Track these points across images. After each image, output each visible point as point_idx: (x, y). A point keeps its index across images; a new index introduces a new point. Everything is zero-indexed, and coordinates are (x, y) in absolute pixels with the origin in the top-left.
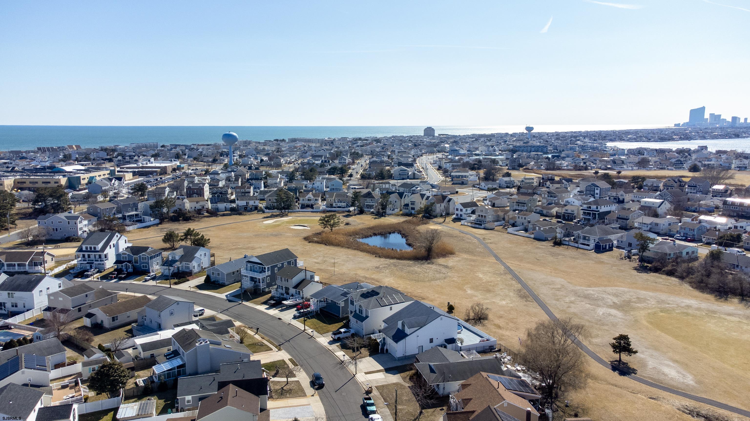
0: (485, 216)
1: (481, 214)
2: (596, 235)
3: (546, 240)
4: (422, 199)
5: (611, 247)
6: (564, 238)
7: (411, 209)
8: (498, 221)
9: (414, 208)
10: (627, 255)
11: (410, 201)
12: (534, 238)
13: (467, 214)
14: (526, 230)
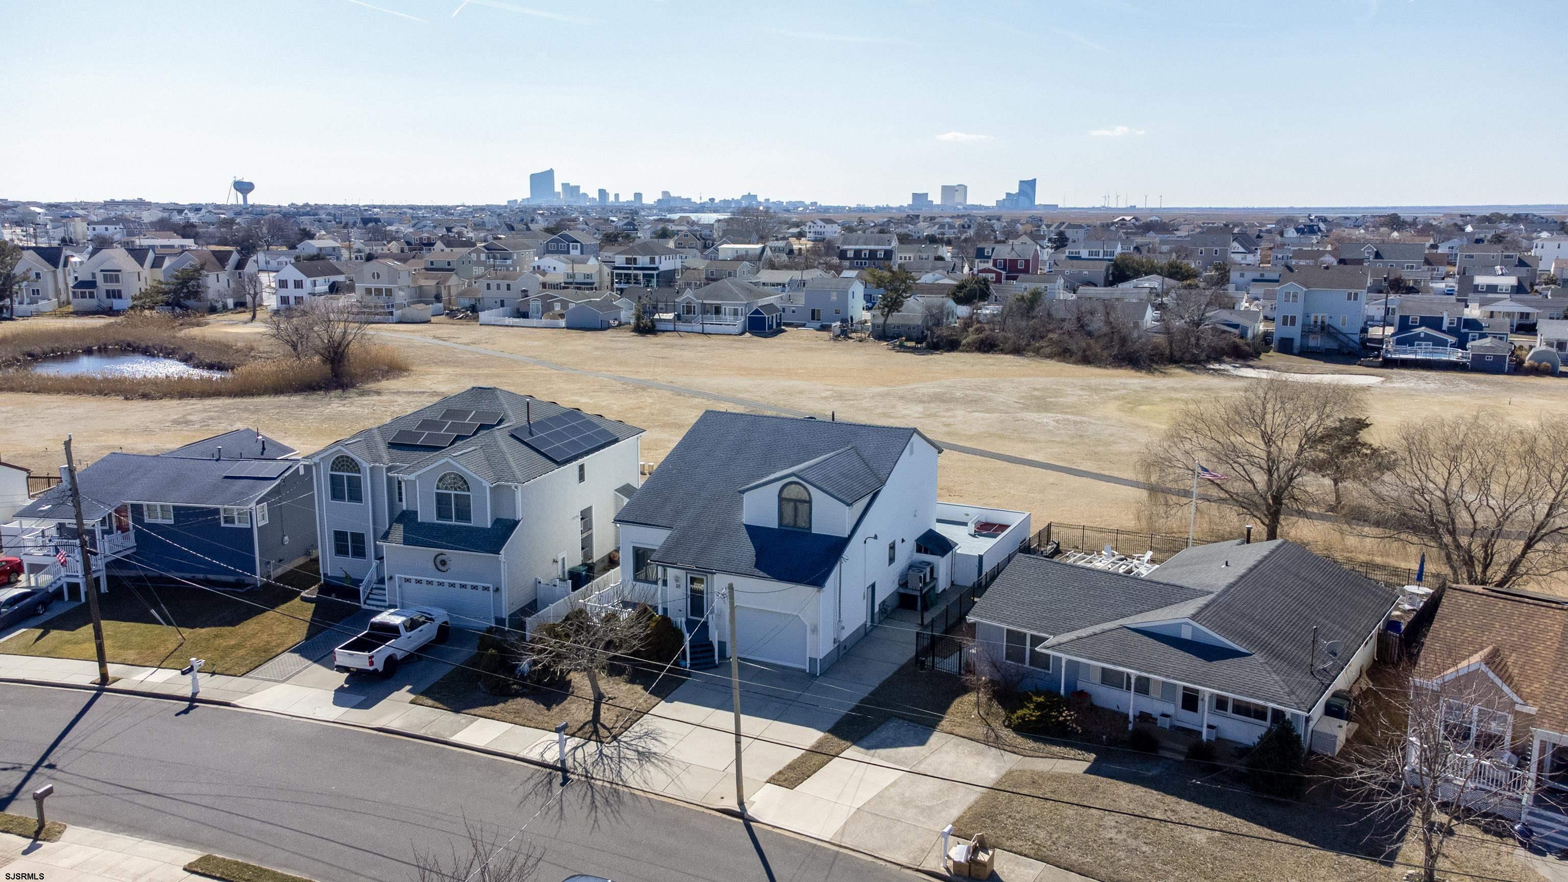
0: (389, 292)
1: (373, 285)
2: (736, 298)
3: (603, 327)
4: (142, 265)
5: (779, 325)
6: (656, 316)
7: (108, 297)
8: (427, 303)
9: (119, 291)
10: (838, 331)
11: (97, 271)
12: (568, 328)
13: (320, 295)
14: (525, 315)
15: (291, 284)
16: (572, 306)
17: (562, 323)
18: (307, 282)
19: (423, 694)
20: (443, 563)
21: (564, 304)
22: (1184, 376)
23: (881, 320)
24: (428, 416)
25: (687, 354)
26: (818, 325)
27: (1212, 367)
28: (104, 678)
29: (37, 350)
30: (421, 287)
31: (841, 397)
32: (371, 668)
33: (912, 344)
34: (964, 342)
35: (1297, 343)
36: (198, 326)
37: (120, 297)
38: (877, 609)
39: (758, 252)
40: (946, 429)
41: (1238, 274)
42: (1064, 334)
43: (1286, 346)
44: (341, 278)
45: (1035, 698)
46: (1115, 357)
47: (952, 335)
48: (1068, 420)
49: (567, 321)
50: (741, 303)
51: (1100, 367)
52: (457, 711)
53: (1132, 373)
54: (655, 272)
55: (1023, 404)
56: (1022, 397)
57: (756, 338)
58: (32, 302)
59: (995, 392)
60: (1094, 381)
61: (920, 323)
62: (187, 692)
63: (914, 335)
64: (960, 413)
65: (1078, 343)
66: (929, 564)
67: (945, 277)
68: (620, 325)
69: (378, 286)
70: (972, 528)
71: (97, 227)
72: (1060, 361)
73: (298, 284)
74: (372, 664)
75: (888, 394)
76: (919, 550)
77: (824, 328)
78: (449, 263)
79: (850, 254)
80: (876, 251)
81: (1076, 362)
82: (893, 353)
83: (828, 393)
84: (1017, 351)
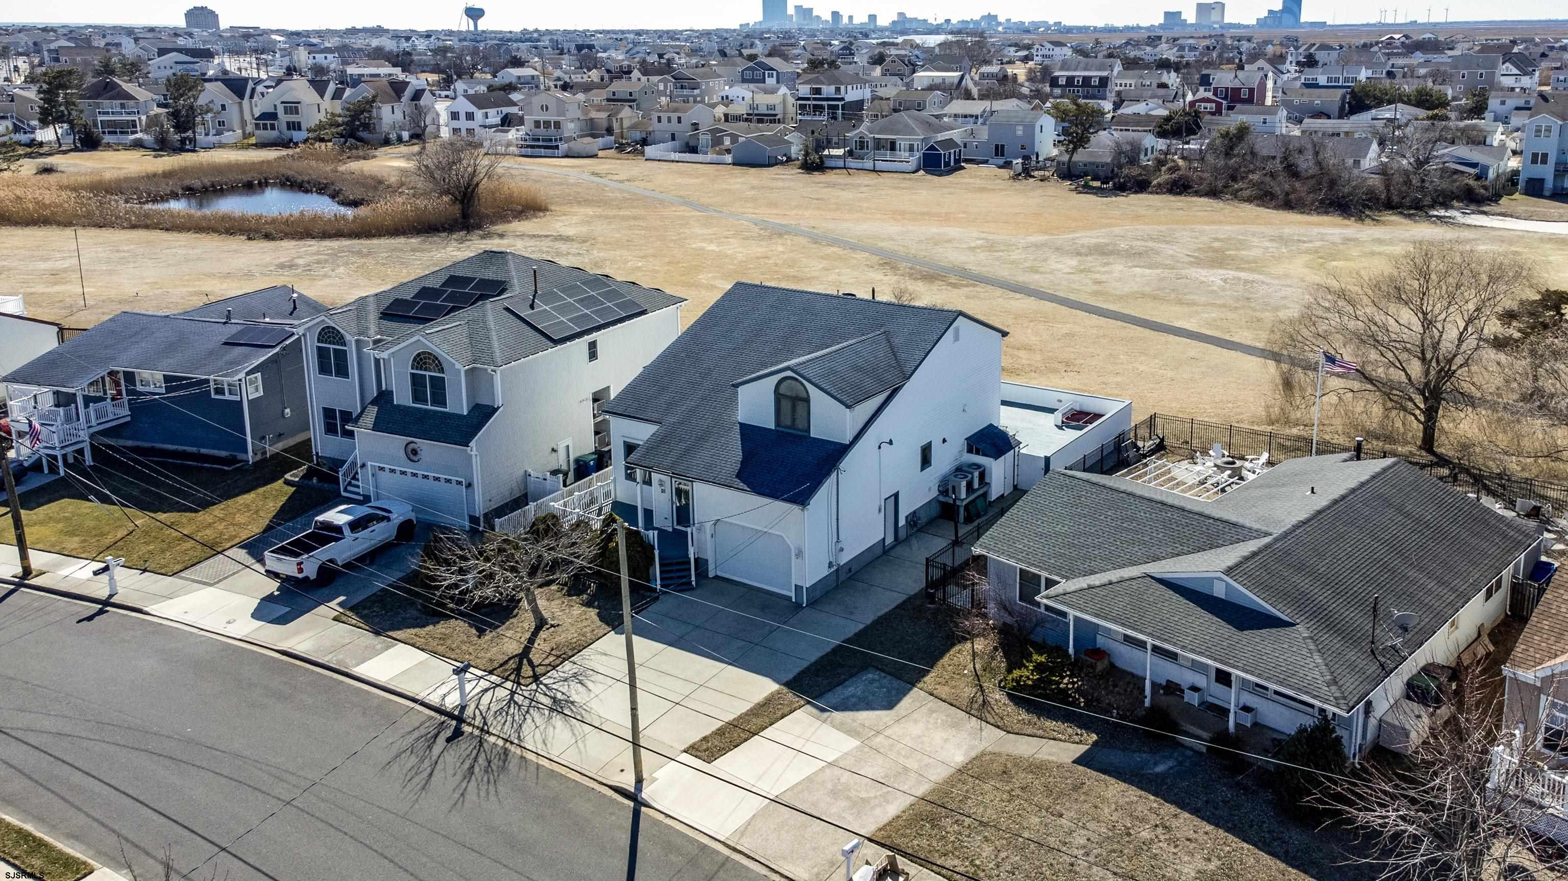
0: (557, 125)
1: (542, 118)
2: (912, 132)
3: (771, 163)
4: (322, 96)
5: (957, 161)
6: (826, 152)
7: (289, 128)
8: (594, 136)
9: (299, 123)
10: (1019, 168)
11: (278, 103)
12: (734, 164)
13: (490, 127)
14: (693, 150)
15: (462, 116)
16: (741, 140)
17: (729, 158)
18: (479, 114)
19: (351, 609)
20: (415, 452)
21: (734, 138)
22: (1401, 224)
23: (1066, 158)
24: (429, 284)
25: (847, 195)
26: (1001, 161)
27: (1436, 213)
28: (27, 572)
29: (196, 183)
30: (592, 119)
31: (991, 247)
32: (300, 576)
33: (1097, 184)
34: (1155, 182)
35: (1549, 184)
36: (364, 159)
37: (300, 129)
38: (902, 522)
39: (956, 81)
40: (1096, 288)
41: (1499, 101)
42: (1265, 175)
43: (1535, 188)
44: (514, 110)
45: (1035, 657)
46: (1322, 202)
47: (1140, 175)
48: (1239, 279)
49: (734, 157)
50: (918, 137)
51: (1303, 213)
52: (377, 633)
53: (1338, 220)
54: (840, 103)
55: (1196, 258)
56: (1199, 249)
57: (929, 177)
58: (218, 133)
59: (1168, 242)
60: (1287, 231)
61: (1109, 160)
62: (103, 594)
63: (1102, 174)
64: (1118, 267)
65: (1283, 184)
66: (978, 466)
67: (1160, 107)
68: (789, 160)
69: (547, 118)
70: (1058, 417)
71: (317, 56)
72: (1258, 206)
73: (470, 116)
74: (301, 571)
75: (1043, 245)
76: (970, 451)
77: (1007, 165)
78: (631, 94)
79: (1062, 81)
80: (1091, 77)
81: (1277, 207)
82: (1074, 194)
83: (980, 242)
84: (1213, 193)
